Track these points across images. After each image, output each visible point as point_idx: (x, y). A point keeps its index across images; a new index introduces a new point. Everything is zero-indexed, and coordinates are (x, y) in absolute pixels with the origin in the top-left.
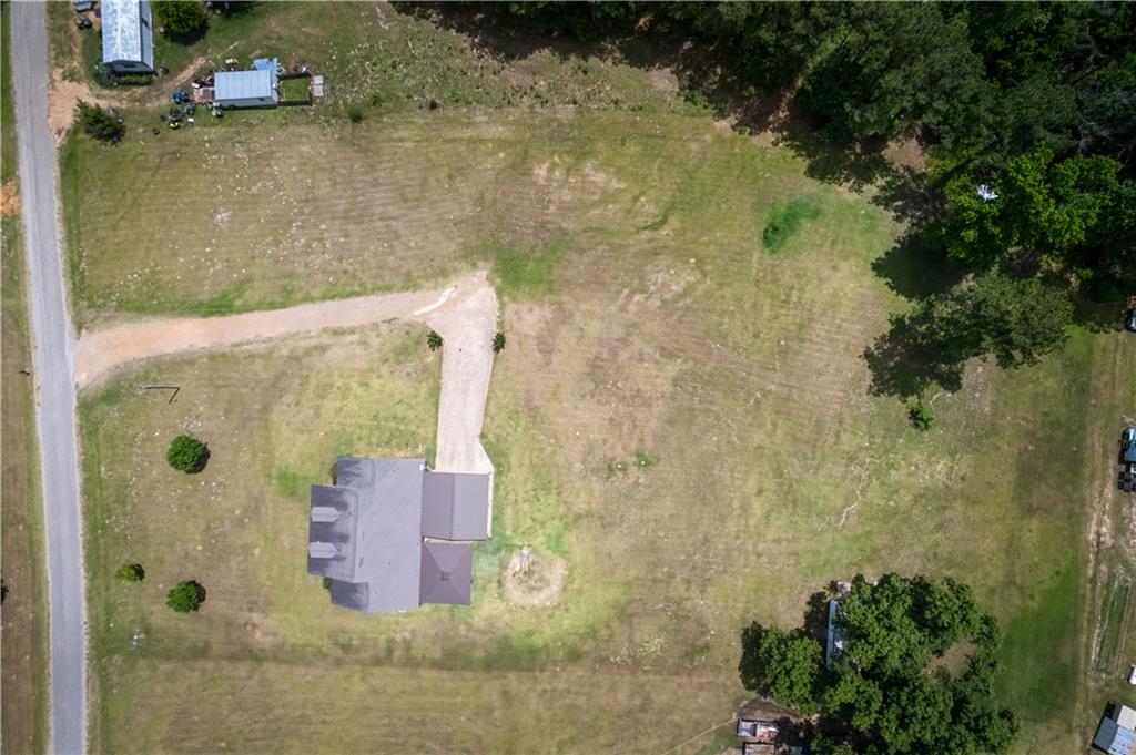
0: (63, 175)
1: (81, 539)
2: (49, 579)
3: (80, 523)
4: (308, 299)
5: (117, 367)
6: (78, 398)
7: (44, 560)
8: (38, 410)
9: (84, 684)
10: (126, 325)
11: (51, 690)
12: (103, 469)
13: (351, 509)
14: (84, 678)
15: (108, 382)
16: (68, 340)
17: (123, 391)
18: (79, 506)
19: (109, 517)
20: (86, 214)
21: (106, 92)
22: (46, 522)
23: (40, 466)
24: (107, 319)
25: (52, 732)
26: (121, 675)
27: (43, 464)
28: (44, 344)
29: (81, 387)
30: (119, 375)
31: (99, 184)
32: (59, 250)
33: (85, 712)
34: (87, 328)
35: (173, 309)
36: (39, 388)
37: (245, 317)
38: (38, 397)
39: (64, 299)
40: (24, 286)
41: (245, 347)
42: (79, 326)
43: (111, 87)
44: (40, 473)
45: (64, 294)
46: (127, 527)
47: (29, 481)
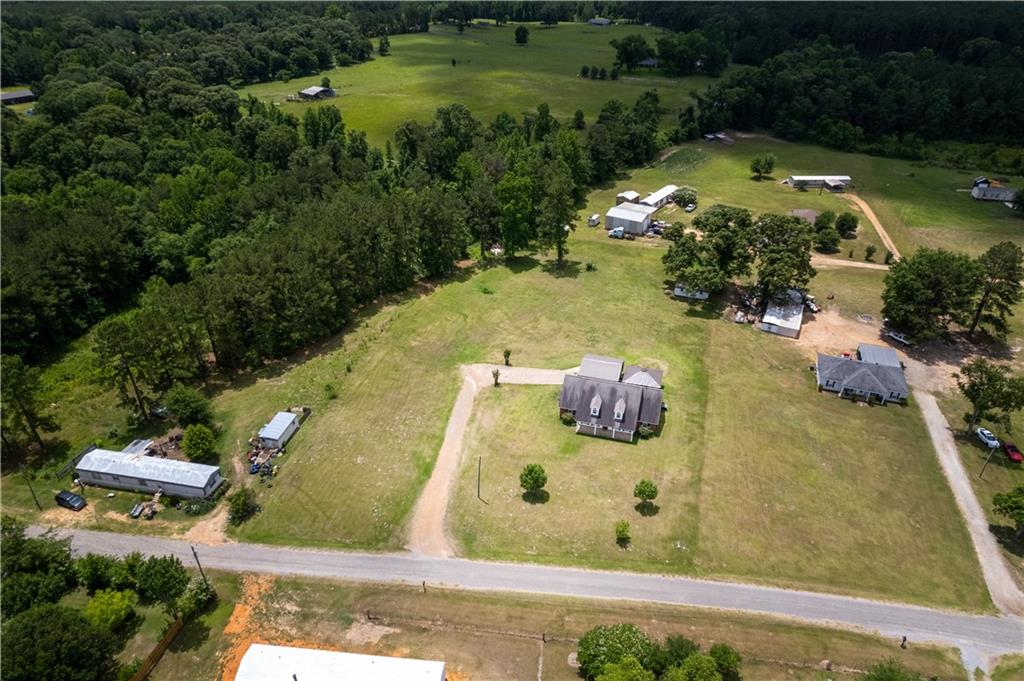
0: (263, 542)
1: (588, 571)
2: (620, 598)
3: (574, 569)
4: (443, 429)
5: (445, 531)
6: (462, 557)
7: (602, 600)
8: (461, 587)
9: (719, 584)
10: (413, 521)
11: (723, 609)
12: (529, 552)
13: (595, 383)
14: (712, 582)
15: (456, 538)
16: (408, 557)
17: (468, 531)
18: (558, 568)
19: (572, 553)
20: (306, 534)
21: (215, 511)
22: (567, 595)
23: (513, 593)
24: (402, 530)
25: (763, 613)
26: (711, 561)
27: (512, 590)
28: (403, 574)
29: (453, 554)
30: (453, 530)
31: (286, 523)
32: (326, 553)
33: (743, 585)
34: (404, 544)
35: (415, 493)
36: (442, 584)
37: (440, 458)
38: (450, 585)
39: (370, 556)
40: (344, 582)
41: (463, 460)
42: (399, 548)
43: (214, 507)
44: (519, 593)
45: (366, 555)
46: (584, 543)
47: (524, 606)
